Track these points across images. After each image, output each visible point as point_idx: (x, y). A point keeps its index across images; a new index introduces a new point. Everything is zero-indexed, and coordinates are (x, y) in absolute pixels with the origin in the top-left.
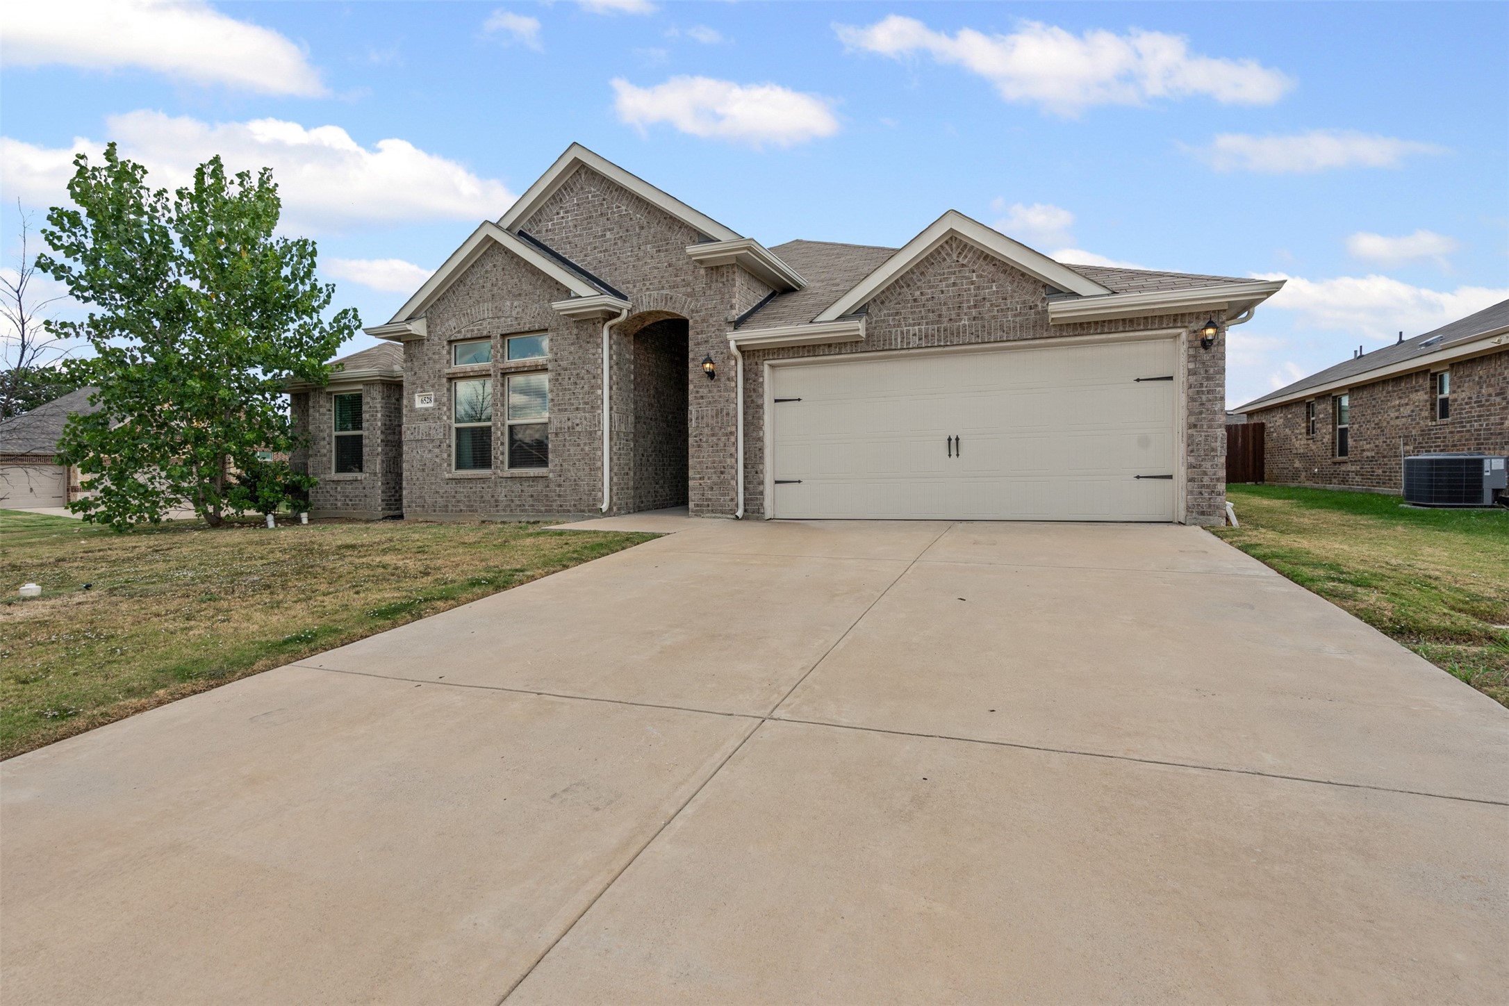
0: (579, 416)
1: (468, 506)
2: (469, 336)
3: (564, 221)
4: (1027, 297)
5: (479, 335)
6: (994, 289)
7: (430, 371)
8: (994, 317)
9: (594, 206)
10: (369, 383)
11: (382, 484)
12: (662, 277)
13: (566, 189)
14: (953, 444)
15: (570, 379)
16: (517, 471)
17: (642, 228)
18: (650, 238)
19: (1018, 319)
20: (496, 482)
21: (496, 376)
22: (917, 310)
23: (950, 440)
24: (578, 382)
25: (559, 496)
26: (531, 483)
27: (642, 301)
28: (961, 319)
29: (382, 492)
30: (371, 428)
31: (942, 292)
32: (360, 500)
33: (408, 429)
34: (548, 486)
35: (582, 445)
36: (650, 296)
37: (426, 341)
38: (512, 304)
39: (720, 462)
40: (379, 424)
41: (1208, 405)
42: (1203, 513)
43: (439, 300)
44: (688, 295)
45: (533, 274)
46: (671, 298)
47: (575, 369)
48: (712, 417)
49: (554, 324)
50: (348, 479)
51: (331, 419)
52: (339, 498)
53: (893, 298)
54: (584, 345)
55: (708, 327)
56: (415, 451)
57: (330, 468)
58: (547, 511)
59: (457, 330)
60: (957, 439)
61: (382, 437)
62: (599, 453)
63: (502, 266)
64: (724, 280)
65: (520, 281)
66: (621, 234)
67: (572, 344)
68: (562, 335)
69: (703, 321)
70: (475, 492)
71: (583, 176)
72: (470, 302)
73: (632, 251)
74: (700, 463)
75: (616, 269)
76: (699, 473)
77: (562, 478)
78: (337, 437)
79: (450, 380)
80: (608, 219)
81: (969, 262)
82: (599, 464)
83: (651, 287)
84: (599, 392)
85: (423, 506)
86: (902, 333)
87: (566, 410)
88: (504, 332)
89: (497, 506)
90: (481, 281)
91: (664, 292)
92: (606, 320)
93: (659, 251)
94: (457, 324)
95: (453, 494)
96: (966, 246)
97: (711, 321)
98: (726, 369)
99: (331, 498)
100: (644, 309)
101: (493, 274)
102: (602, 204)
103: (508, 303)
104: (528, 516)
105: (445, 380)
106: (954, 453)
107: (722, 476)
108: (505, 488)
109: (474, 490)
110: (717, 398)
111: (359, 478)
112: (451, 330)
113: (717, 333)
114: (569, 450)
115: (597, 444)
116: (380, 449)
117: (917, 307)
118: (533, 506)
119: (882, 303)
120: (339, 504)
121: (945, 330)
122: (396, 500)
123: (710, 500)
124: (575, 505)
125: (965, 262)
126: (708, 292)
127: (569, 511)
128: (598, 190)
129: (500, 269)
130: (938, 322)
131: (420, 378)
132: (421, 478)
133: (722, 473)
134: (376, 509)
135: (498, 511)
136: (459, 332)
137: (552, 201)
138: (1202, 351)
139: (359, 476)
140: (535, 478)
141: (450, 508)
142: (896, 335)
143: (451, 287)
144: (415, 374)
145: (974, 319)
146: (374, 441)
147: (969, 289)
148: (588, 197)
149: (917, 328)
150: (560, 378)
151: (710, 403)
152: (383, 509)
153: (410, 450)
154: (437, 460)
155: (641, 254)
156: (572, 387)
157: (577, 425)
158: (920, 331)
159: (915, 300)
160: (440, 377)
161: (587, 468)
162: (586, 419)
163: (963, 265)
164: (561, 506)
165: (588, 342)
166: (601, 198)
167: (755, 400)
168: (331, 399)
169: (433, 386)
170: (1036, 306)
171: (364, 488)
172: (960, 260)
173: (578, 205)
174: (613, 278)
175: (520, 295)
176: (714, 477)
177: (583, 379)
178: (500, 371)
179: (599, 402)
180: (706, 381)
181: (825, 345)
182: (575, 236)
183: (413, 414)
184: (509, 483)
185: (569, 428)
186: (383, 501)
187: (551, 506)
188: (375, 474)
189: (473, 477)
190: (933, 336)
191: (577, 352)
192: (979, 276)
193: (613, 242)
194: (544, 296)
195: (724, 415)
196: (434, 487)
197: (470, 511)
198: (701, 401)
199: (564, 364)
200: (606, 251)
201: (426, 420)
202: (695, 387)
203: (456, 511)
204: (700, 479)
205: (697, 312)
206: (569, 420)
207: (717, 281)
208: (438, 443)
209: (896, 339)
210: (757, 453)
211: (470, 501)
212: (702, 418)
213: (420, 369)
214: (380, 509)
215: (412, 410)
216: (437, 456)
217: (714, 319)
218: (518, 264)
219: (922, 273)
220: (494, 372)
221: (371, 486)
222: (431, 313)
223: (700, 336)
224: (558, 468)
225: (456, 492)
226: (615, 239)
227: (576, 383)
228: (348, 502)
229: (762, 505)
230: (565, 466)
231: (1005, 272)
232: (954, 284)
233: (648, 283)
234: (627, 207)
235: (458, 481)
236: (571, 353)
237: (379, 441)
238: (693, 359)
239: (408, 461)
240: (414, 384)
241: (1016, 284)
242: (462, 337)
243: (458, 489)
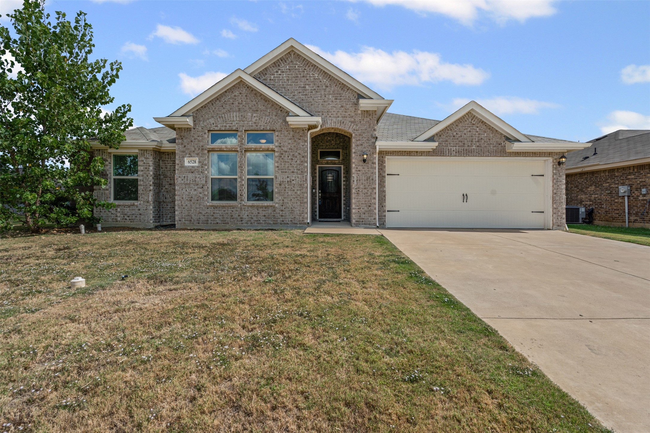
0: (294, 176)
1: (222, 221)
2: (224, 129)
3: (281, 76)
4: (498, 140)
5: (230, 129)
6: (485, 135)
7: (196, 146)
8: (485, 147)
9: (299, 72)
11: (153, 208)
12: (338, 112)
13: (282, 60)
14: (465, 197)
15: (288, 157)
16: (250, 203)
17: (327, 87)
18: (331, 92)
19: (494, 148)
20: (241, 208)
21: (242, 152)
22: (455, 141)
23: (463, 195)
24: (294, 158)
25: (282, 216)
26: (264, 209)
27: (327, 122)
28: (472, 146)
29: (153, 212)
30: (145, 175)
31: (465, 134)
32: (136, 217)
33: (180, 177)
34: (275, 211)
35: (296, 191)
36: (332, 120)
37: (192, 129)
38: (252, 115)
39: (368, 201)
40: (151, 173)
41: (560, 186)
42: (558, 226)
43: (202, 107)
44: (352, 122)
45: (266, 101)
46: (343, 123)
47: (292, 152)
48: (365, 180)
49: (278, 128)
50: (127, 204)
51: (110, 168)
52: (119, 215)
53: (444, 134)
54: (297, 140)
55: (362, 138)
56: (184, 190)
57: (110, 197)
58: (274, 223)
59: (215, 125)
60: (466, 195)
61: (153, 181)
62: (306, 195)
63: (245, 94)
64: (371, 117)
65: (257, 103)
66: (315, 88)
67: (290, 139)
68: (284, 134)
69: (360, 135)
70: (227, 213)
71: (292, 56)
72: (224, 111)
73: (321, 97)
74: (358, 201)
75: (312, 105)
76: (358, 206)
77: (284, 207)
78: (114, 179)
79: (209, 151)
80: (307, 80)
81: (476, 123)
82: (306, 200)
83: (332, 116)
84: (306, 164)
85: (190, 221)
86: (448, 149)
87: (286, 172)
88: (246, 129)
89: (242, 221)
90: (231, 100)
91: (340, 119)
92: (309, 129)
93: (336, 99)
94: (215, 121)
95: (212, 214)
96: (474, 116)
97: (364, 136)
98: (372, 159)
99: (112, 215)
100: (328, 126)
101: (239, 98)
102: (304, 72)
103: (250, 114)
104: (262, 226)
105: (206, 152)
106: (465, 200)
107: (370, 208)
108: (247, 211)
109: (226, 212)
110: (367, 172)
111: (136, 204)
112: (211, 125)
113: (367, 141)
114: (288, 193)
115: (304, 190)
116: (152, 188)
117: (455, 139)
118: (265, 221)
119: (440, 136)
120: (119, 219)
121: (466, 150)
122: (158, 217)
123: (364, 219)
124: (291, 221)
125: (474, 123)
126: (362, 122)
127: (288, 224)
128: (301, 64)
129: (244, 95)
130: (463, 146)
131: (188, 149)
132: (189, 205)
133: (370, 206)
134: (148, 222)
135: (242, 224)
136: (216, 126)
137: (273, 65)
138: (558, 166)
139: (136, 203)
140: (267, 207)
141: (210, 222)
142: (446, 150)
143: (210, 101)
144: (185, 146)
145: (478, 146)
146: (147, 183)
147: (476, 134)
148: (295, 67)
149: (454, 148)
150: (282, 156)
151: (363, 174)
152: (153, 222)
153: (181, 189)
154: (201, 195)
155: (326, 99)
156: (290, 161)
157: (293, 180)
158: (456, 149)
159: (454, 136)
160: (203, 149)
161: (299, 203)
162: (298, 177)
163: (473, 124)
164: (283, 221)
165: (299, 139)
166: (303, 68)
167: (382, 174)
168: (111, 156)
169: (198, 154)
170: (501, 144)
171: (139, 210)
172: (472, 122)
173: (290, 70)
174: (310, 109)
175: (257, 111)
176: (366, 208)
177: (296, 157)
178: (244, 149)
179: (306, 170)
180: (361, 163)
181: (415, 151)
182: (288, 85)
183: (183, 169)
184: (250, 209)
185: (288, 182)
186: (153, 217)
187: (277, 221)
188: (148, 202)
189: (226, 205)
190: (461, 152)
191: (293, 144)
192: (480, 129)
193: (310, 91)
194: (273, 113)
195: (369, 179)
196: (198, 210)
197: (223, 223)
198: (359, 172)
199: (285, 149)
200: (306, 95)
201: (192, 172)
202: (356, 165)
203: (214, 223)
204: (359, 209)
205: (357, 130)
206: (288, 177)
207: (367, 117)
208: (202, 186)
209: (446, 152)
210: (383, 198)
211: (223, 218)
212: (360, 180)
213: (188, 144)
214: (152, 222)
215: (182, 166)
216: (200, 193)
217: (366, 135)
218: (256, 94)
219: (457, 125)
220: (240, 149)
221: (145, 208)
222: (197, 114)
223: (358, 142)
224: (281, 202)
225: (214, 213)
226: (311, 90)
227: (292, 159)
228: (126, 217)
229: (385, 221)
230: (286, 201)
231: (490, 129)
232: (470, 131)
233: (330, 114)
234: (319, 75)
235: (215, 207)
236: (289, 143)
237: (151, 183)
238: (355, 153)
239: (179, 195)
240: (184, 152)
241: (494, 134)
242: (218, 129)
243: (215, 212)
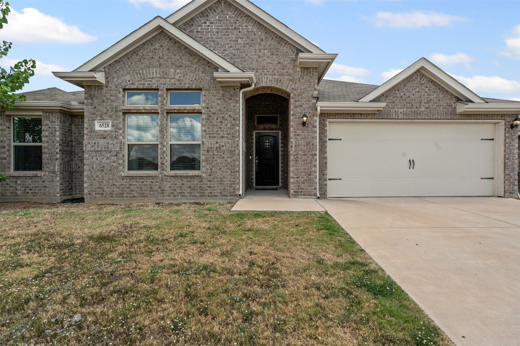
0: (224, 141)
1: (140, 194)
2: (141, 87)
3: (209, 28)
4: (448, 101)
5: (149, 87)
6: (435, 96)
7: (108, 107)
8: (435, 108)
9: (230, 23)
10: (49, 111)
11: (60, 179)
12: (274, 69)
13: (211, 10)
14: (412, 163)
15: (217, 119)
16: (174, 172)
17: (262, 40)
18: (267, 46)
19: (444, 110)
20: (162, 179)
21: (163, 114)
22: (402, 102)
23: (410, 161)
24: (223, 121)
25: (210, 187)
26: (189, 180)
27: (262, 80)
28: (421, 108)
29: (60, 184)
30: (50, 142)
31: (413, 95)
32: (40, 190)
33: (89, 143)
34: (202, 182)
35: (226, 158)
36: (267, 78)
37: (104, 88)
38: (175, 71)
39: (308, 169)
40: (58, 139)
41: (513, 151)
42: (511, 193)
43: (116, 61)
44: (290, 80)
45: (191, 55)
46: (280, 81)
47: (221, 114)
48: (304, 146)
49: (206, 86)
50: (28, 175)
51: (10, 133)
52: (19, 188)
53: (391, 95)
54: (227, 100)
55: (301, 98)
56: (95, 159)
57: (9, 168)
58: (200, 196)
59: (131, 82)
60: (413, 161)
61: (60, 148)
62: (237, 163)
63: (167, 47)
64: (311, 75)
65: (181, 58)
66: (248, 42)
67: (219, 99)
68: (213, 93)
69: (299, 95)
70: (146, 185)
71: (223, 5)
72: (143, 66)
73: (255, 52)
74: (297, 169)
75: (245, 61)
76: (296, 175)
77: (212, 177)
78: (15, 147)
79: (124, 113)
80: (239, 32)
81: (425, 83)
82: (237, 169)
83: (268, 73)
84: (238, 128)
85: (102, 194)
86: (395, 111)
87: (214, 137)
88: (169, 87)
89: (163, 193)
90: (151, 54)
91: (277, 77)
92: (241, 88)
93: (273, 54)
94: (131, 79)
95: (128, 186)
96: (423, 75)
97: (303, 96)
98: (312, 121)
99: (11, 189)
100: (263, 84)
101: (160, 51)
102: (236, 23)
103: (172, 70)
104: (187, 199)
105: (121, 114)
106: (412, 167)
107: (310, 177)
108: (170, 182)
109: (145, 183)
110: (306, 136)
111: (39, 175)
112: (126, 82)
113: (307, 102)
114: (216, 161)
115: (236, 157)
116: (58, 156)
117: (402, 100)
118: (190, 193)
119: (387, 97)
120: (19, 192)
121: (414, 112)
122: (69, 189)
123: (303, 189)
124: (220, 193)
125: (423, 82)
126: (302, 80)
127: (216, 196)
128: (233, 14)
129: (166, 49)
130: (411, 108)
131: (99, 111)
132: (100, 176)
133: (309, 175)
134: (54, 196)
135: (164, 196)
136: (132, 84)
137: (201, 15)
138: (511, 129)
139: (39, 173)
140: (192, 177)
141: (125, 195)
142: (393, 112)
143: (126, 55)
144: (95, 107)
145: (427, 108)
146: (53, 150)
147: (425, 95)
148: (226, 17)
149: (402, 110)
150: (210, 118)
151: (303, 138)
152: (61, 195)
153: (90, 158)
154: (115, 164)
155: (261, 54)
156: (219, 124)
157: (223, 146)
158: (403, 111)
159: (401, 97)
160: (116, 111)
161: (229, 172)
162: (228, 143)
163: (422, 84)
164: (211, 193)
165: (230, 99)
166: (235, 19)
167: (323, 138)
168: (10, 120)
169: (111, 117)
170: (452, 105)
171: (44, 182)
172: (421, 81)
173: (219, 20)
174: (243, 65)
175: (181, 66)
176: (305, 177)
177: (226, 120)
178: (166, 111)
179: (238, 134)
180: (301, 127)
181: (359, 114)
182: (217, 38)
183: (93, 134)
184: (172, 179)
185: (217, 148)
186: (60, 190)
187: (204, 193)
188: (54, 172)
189: (144, 175)
190: (409, 114)
191: (222, 104)
192: (429, 90)
193: (243, 45)
194: (199, 69)
195: (310, 144)
196: (111, 181)
197: (141, 197)
198: (298, 137)
199: (214, 110)
200: (238, 49)
201: (104, 138)
202: (294, 129)
203: (130, 197)
204: (297, 178)
205: (295, 90)
206: (217, 143)
207: (307, 75)
208: (115, 153)
209: (393, 114)
210: (324, 165)
211: (141, 190)
212: (299, 146)
213: (99, 105)
214: (58, 195)
215: (92, 130)
216: (114, 162)
217: (306, 94)
218: (179, 47)
219: (405, 85)
220: (161, 111)
221: (50, 180)
222: (109, 69)
223: (297, 103)
224: (209, 171)
225: (130, 185)
226: (244, 44)
227: (222, 122)
228: (27, 190)
229: (326, 191)
230: (214, 169)
231: (439, 89)
232: (418, 92)
233: (265, 71)
234: (253, 27)
235: (132, 178)
236: (218, 104)
237: (58, 150)
238: (293, 115)
239: (88, 165)
240: (94, 114)
241: (444, 95)
242: (135, 87)
243: (132, 183)
